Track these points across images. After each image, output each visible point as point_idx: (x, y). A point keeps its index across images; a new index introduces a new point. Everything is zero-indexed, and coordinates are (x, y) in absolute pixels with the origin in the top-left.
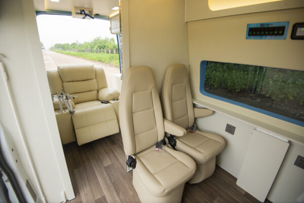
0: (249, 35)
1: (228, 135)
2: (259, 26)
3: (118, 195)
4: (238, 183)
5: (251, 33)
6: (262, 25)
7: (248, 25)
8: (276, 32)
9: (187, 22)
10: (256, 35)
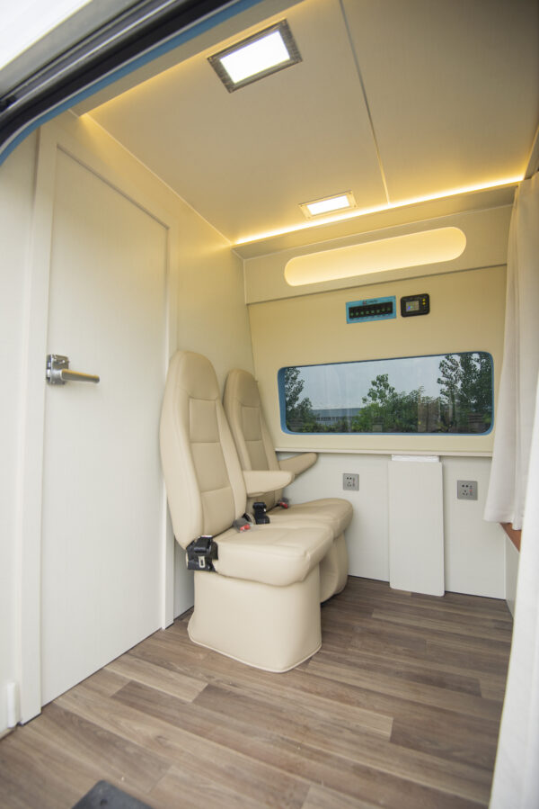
0: (351, 317)
1: (350, 496)
2: (361, 304)
3: (171, 669)
4: (393, 586)
5: (352, 314)
6: (364, 302)
7: (347, 304)
8: (383, 310)
9: (248, 305)
10: (360, 316)
